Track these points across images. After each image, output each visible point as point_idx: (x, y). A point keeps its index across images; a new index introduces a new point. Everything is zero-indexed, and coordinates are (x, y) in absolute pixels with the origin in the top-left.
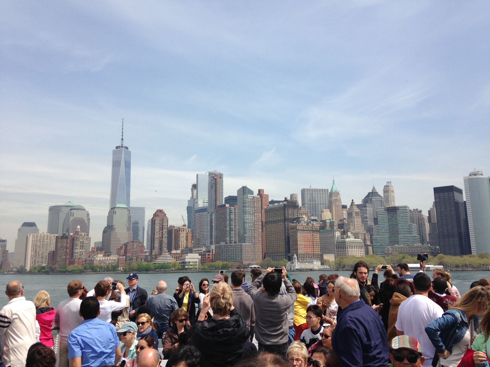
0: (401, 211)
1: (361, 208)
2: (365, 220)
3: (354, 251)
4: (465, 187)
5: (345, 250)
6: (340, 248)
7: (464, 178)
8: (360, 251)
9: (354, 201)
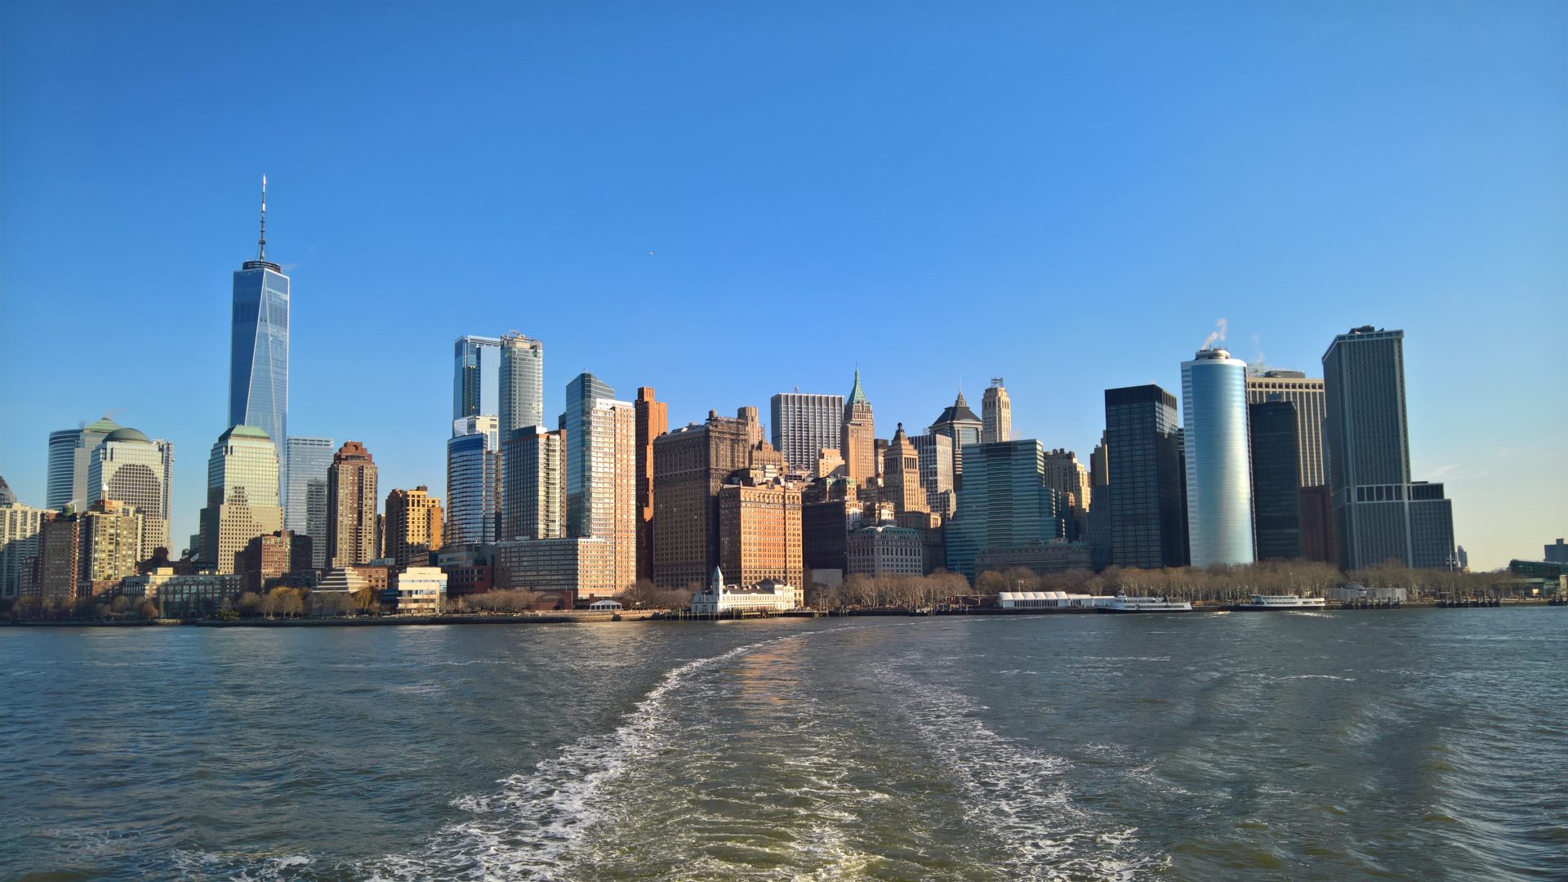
0: (1020, 453)
1: (923, 446)
2: (930, 478)
3: (895, 560)
4: (1185, 390)
5: (870, 557)
6: (859, 552)
7: (1183, 364)
8: (911, 561)
9: (903, 428)
